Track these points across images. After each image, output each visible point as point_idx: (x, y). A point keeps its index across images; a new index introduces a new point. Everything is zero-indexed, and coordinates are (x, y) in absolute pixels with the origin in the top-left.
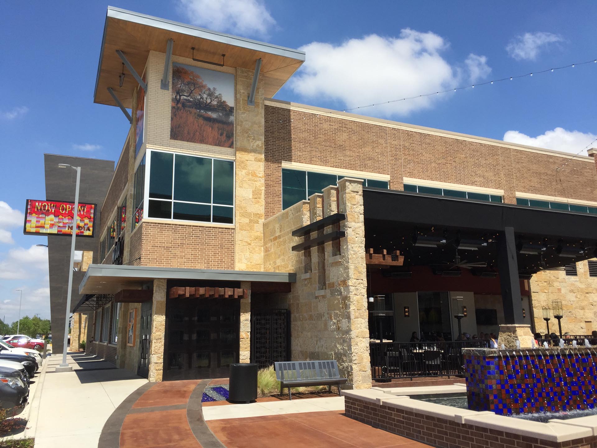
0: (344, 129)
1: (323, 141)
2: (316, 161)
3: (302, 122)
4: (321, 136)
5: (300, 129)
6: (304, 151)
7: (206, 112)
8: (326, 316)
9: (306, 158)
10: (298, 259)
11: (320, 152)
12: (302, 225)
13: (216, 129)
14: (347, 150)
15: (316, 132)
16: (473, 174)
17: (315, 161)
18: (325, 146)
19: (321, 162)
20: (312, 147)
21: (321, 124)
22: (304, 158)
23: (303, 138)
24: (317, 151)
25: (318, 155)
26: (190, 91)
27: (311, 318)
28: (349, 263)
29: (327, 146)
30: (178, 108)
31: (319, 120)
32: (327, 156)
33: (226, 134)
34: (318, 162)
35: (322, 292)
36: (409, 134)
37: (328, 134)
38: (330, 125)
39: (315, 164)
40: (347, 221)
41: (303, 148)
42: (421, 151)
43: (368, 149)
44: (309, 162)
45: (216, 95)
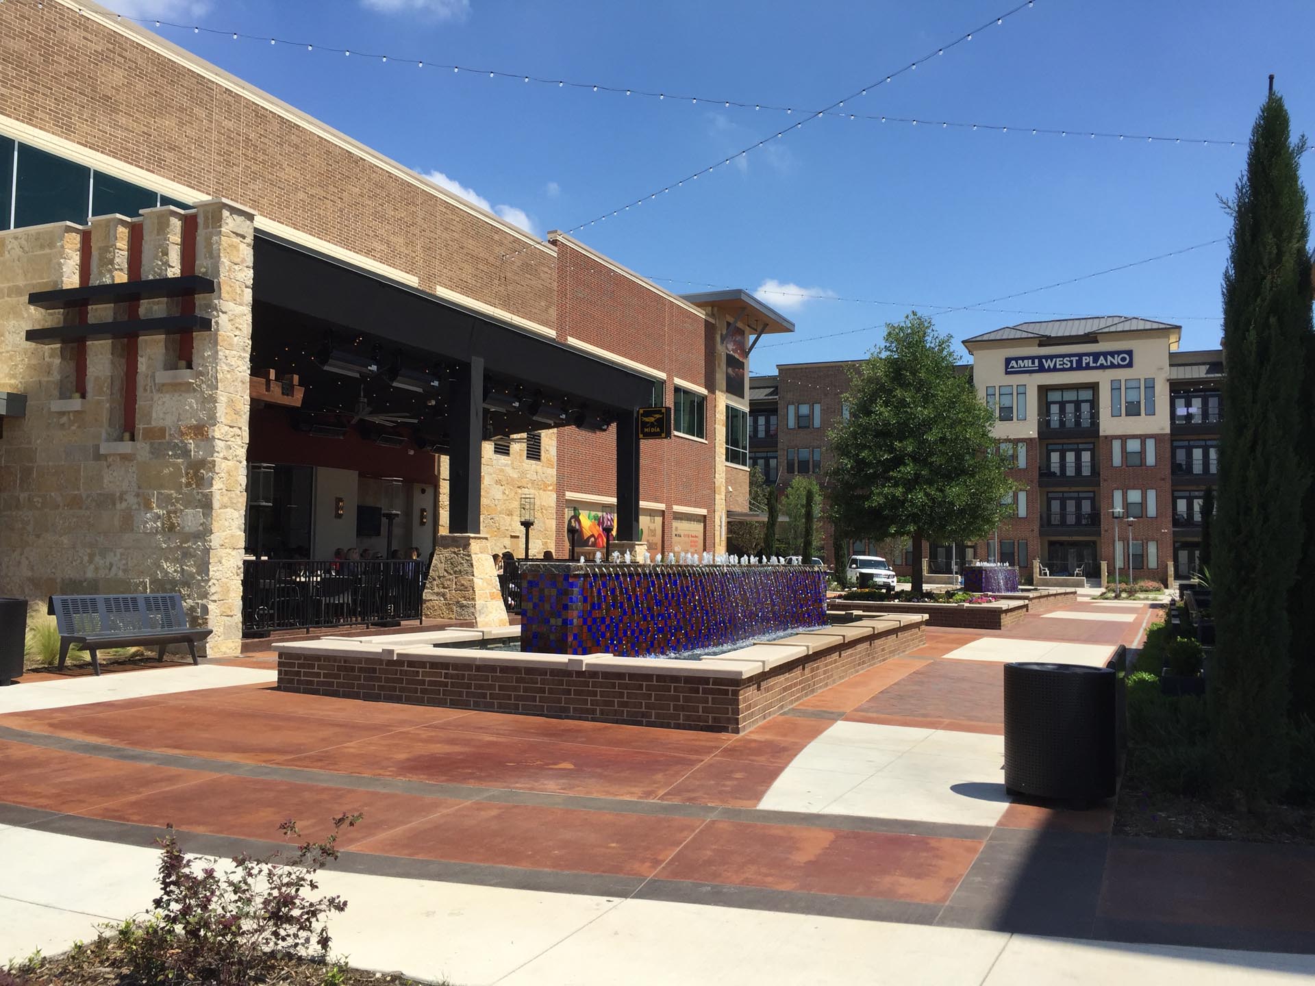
0: (118, 58)
1: (65, 74)
2: (44, 120)
4: (62, 60)
6: (15, 87)
8: (132, 500)
9: (20, 107)
10: (33, 362)
11: (55, 99)
12: (56, 283)
14: (122, 111)
15: (49, 46)
16: (372, 234)
17: (41, 119)
18: (68, 88)
19: (57, 126)
20: (36, 82)
21: (64, 28)
22: (14, 104)
23: (14, 51)
24: (47, 96)
25: (49, 105)
27: (75, 502)
28: (217, 389)
29: (73, 90)
31: (60, 18)
32: (74, 115)
34: (50, 123)
35: (126, 447)
36: (261, 115)
37: (78, 60)
38: (84, 38)
39: (41, 128)
40: (220, 297)
41: (12, 76)
42: (280, 158)
43: (169, 123)
44: (26, 118)
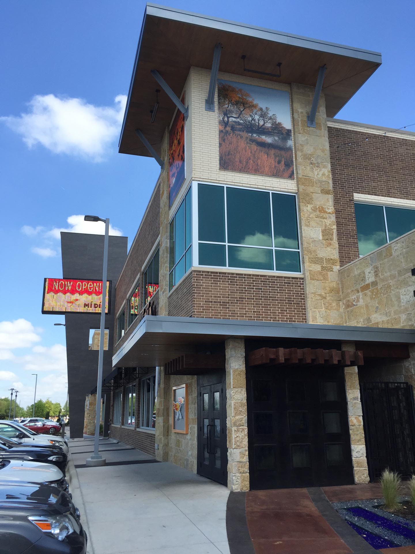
1: (401, 169)
2: (395, 193)
3: (373, 146)
4: (398, 163)
5: (372, 155)
6: (379, 181)
7: (259, 136)
9: (383, 190)
11: (398, 182)
13: (273, 156)
15: (391, 158)
17: (393, 193)
18: (403, 175)
19: (401, 194)
20: (388, 176)
21: (396, 148)
22: (380, 189)
23: (376, 165)
24: (394, 181)
26: (240, 112)
30: (227, 132)
31: (394, 144)
32: (408, 187)
33: (285, 162)
34: (398, 194)
37: (405, 160)
38: (406, 149)
39: (394, 197)
44: (387, 194)
45: (269, 115)
